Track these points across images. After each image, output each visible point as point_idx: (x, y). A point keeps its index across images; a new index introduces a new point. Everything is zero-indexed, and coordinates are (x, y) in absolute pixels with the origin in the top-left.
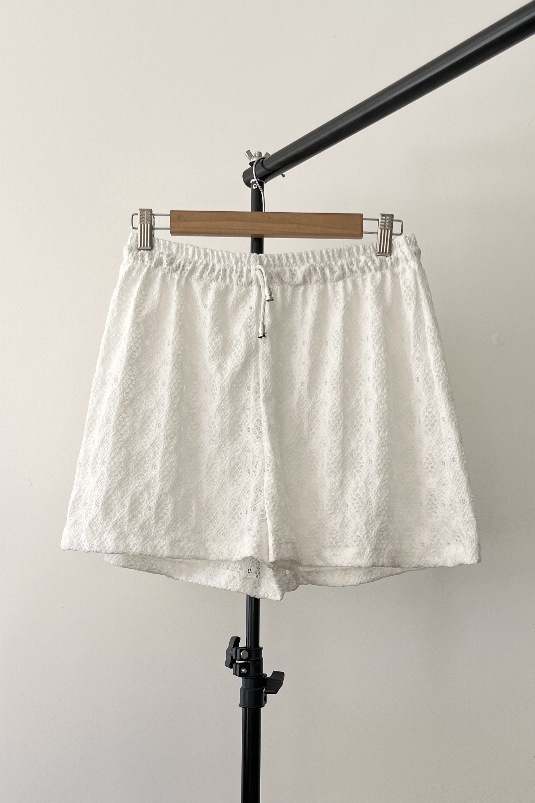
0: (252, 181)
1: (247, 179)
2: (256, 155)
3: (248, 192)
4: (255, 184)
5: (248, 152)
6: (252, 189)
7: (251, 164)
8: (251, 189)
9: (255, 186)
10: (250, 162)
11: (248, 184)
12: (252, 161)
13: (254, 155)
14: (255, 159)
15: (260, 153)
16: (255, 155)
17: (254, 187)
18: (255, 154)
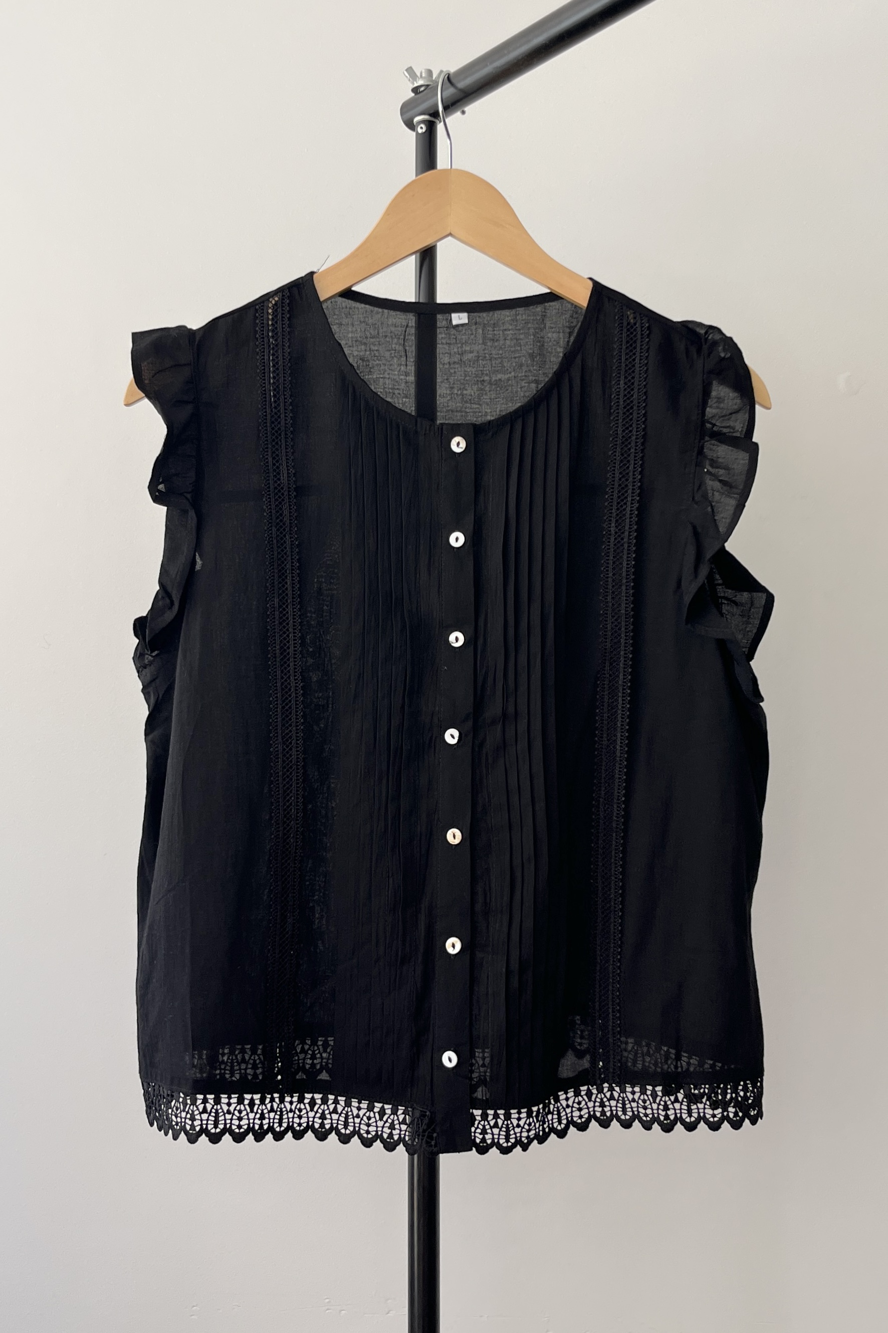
0: (417, 119)
1: (408, 115)
2: (424, 75)
3: (409, 141)
4: (423, 126)
5: (410, 70)
6: (417, 133)
7: (415, 90)
8: (414, 134)
9: (422, 128)
10: (412, 86)
11: (410, 125)
12: (416, 85)
13: (419, 75)
14: (421, 82)
15: (430, 72)
16: (421, 76)
17: (420, 131)
18: (421, 73)
